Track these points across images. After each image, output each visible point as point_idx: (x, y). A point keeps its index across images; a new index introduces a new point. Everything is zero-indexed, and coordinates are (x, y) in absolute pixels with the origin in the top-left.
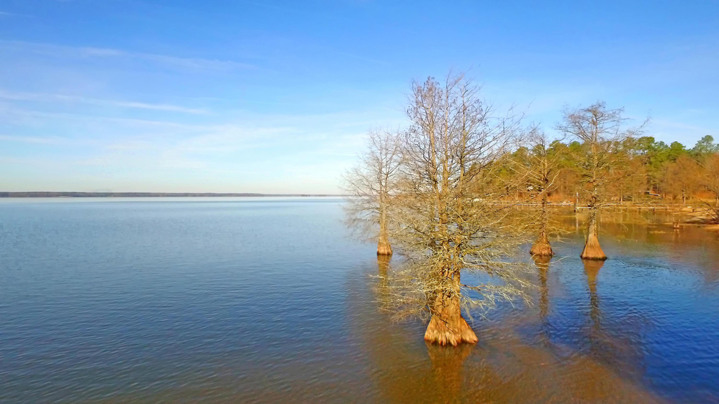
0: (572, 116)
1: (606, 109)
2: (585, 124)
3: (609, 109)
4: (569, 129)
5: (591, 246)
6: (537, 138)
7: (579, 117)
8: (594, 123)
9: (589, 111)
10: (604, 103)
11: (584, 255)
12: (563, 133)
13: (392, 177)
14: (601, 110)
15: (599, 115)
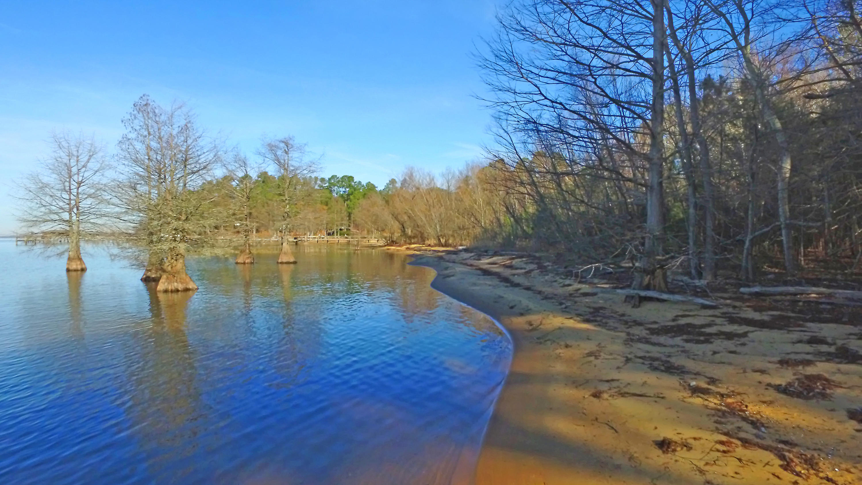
0: (269, 145)
1: (295, 142)
2: (279, 153)
3: (297, 141)
4: (267, 156)
5: (285, 253)
6: (240, 160)
7: (275, 146)
8: (286, 153)
9: (283, 142)
10: (293, 137)
11: (280, 261)
12: (262, 158)
13: (85, 187)
14: (291, 142)
15: (290, 146)
